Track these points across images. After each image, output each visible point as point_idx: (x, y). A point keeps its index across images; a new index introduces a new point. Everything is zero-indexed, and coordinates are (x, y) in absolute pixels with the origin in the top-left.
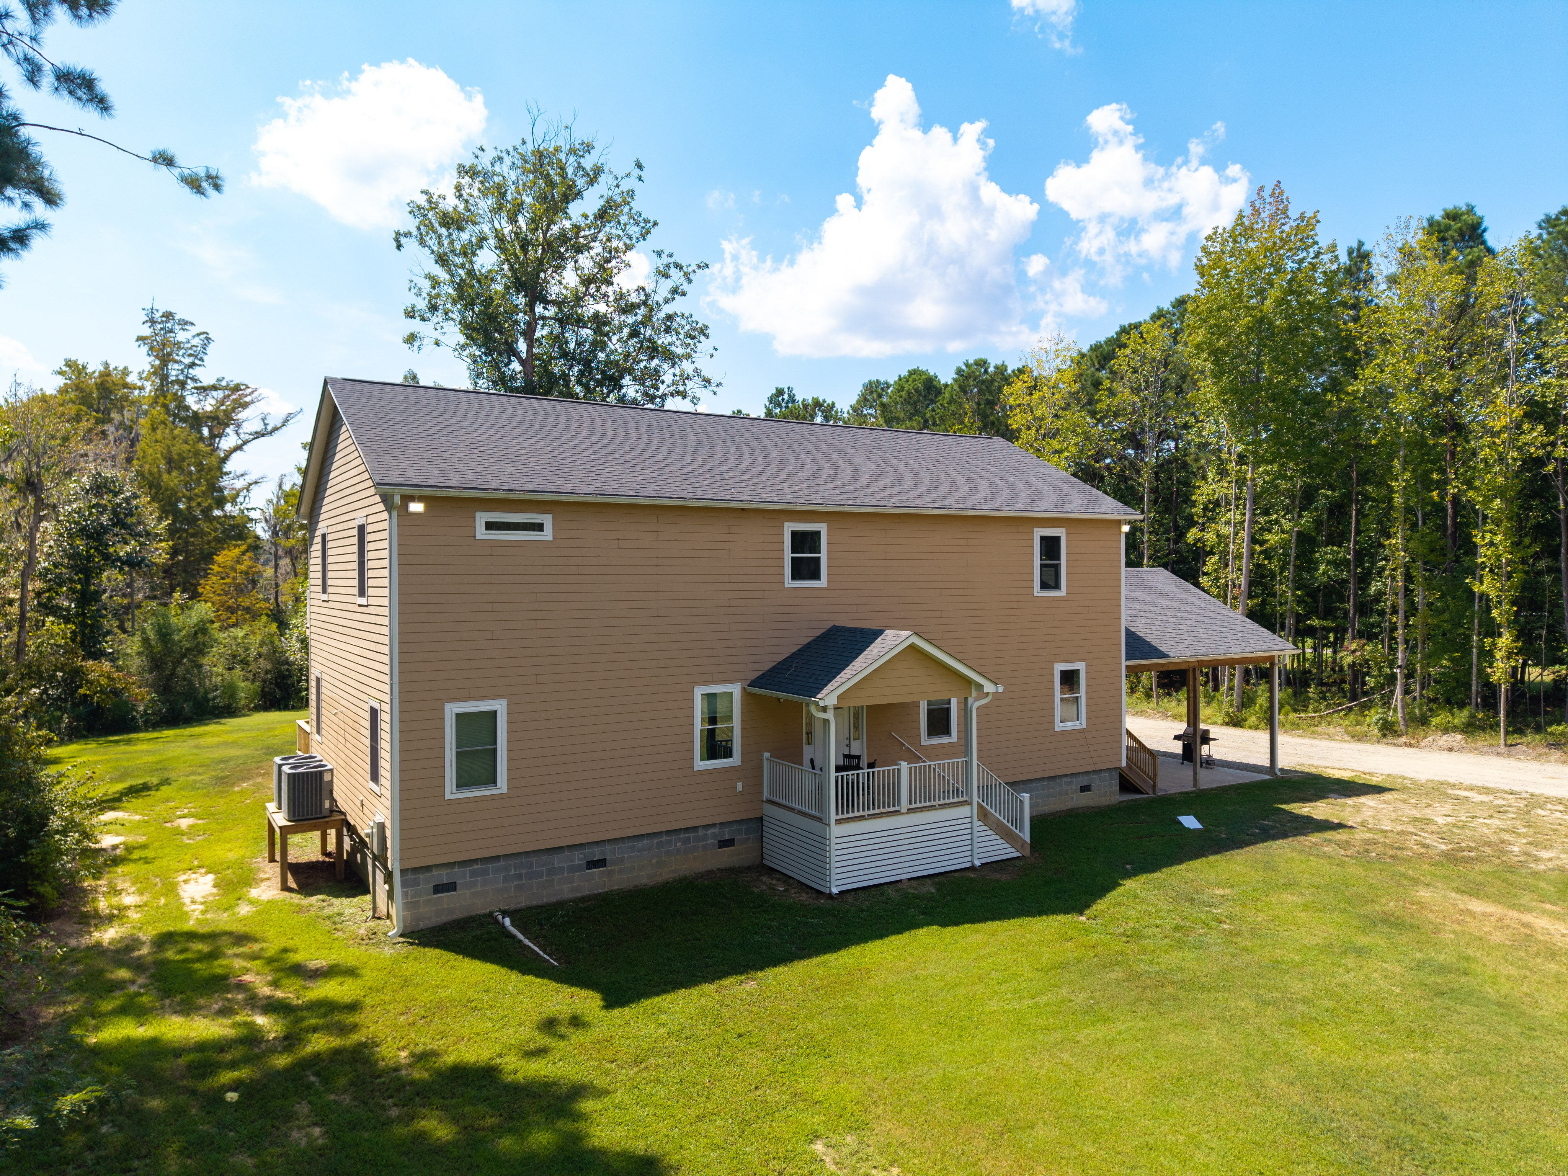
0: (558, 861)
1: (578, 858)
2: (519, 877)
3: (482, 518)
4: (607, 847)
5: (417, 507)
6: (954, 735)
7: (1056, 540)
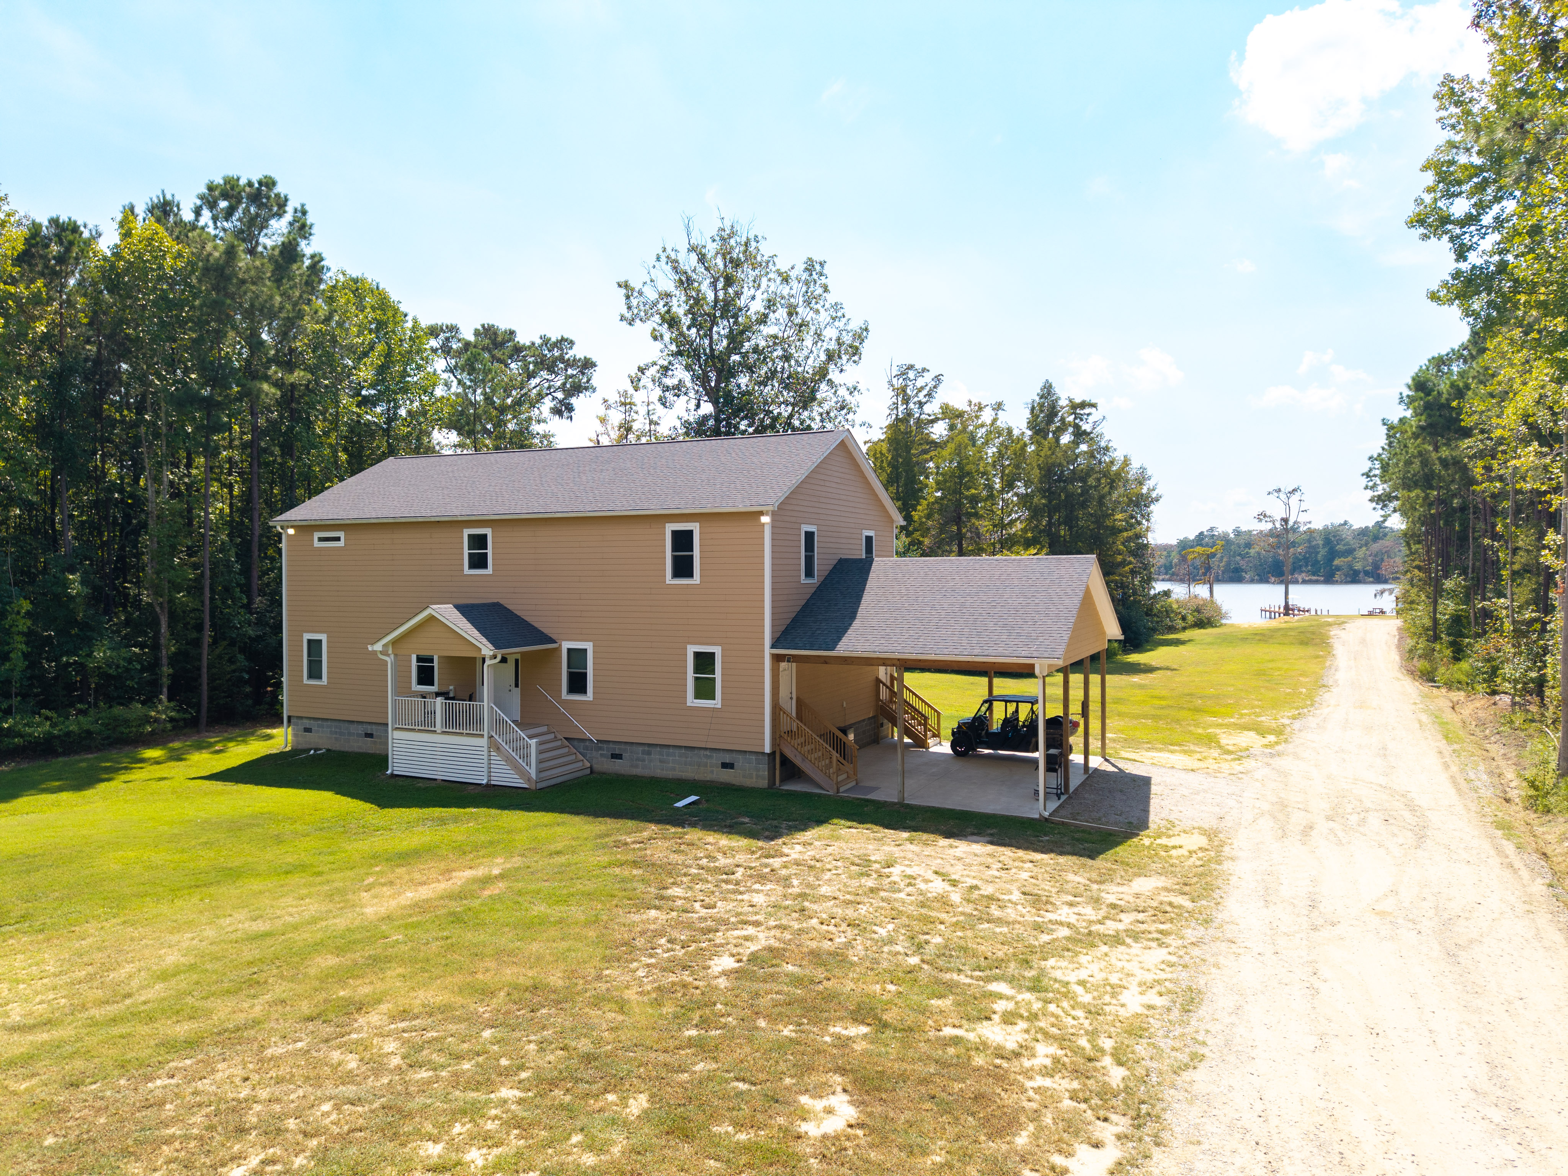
0: (353, 728)
1: (361, 730)
2: (336, 733)
3: (317, 535)
4: (374, 727)
5: (291, 531)
6: (590, 695)
7: (690, 533)
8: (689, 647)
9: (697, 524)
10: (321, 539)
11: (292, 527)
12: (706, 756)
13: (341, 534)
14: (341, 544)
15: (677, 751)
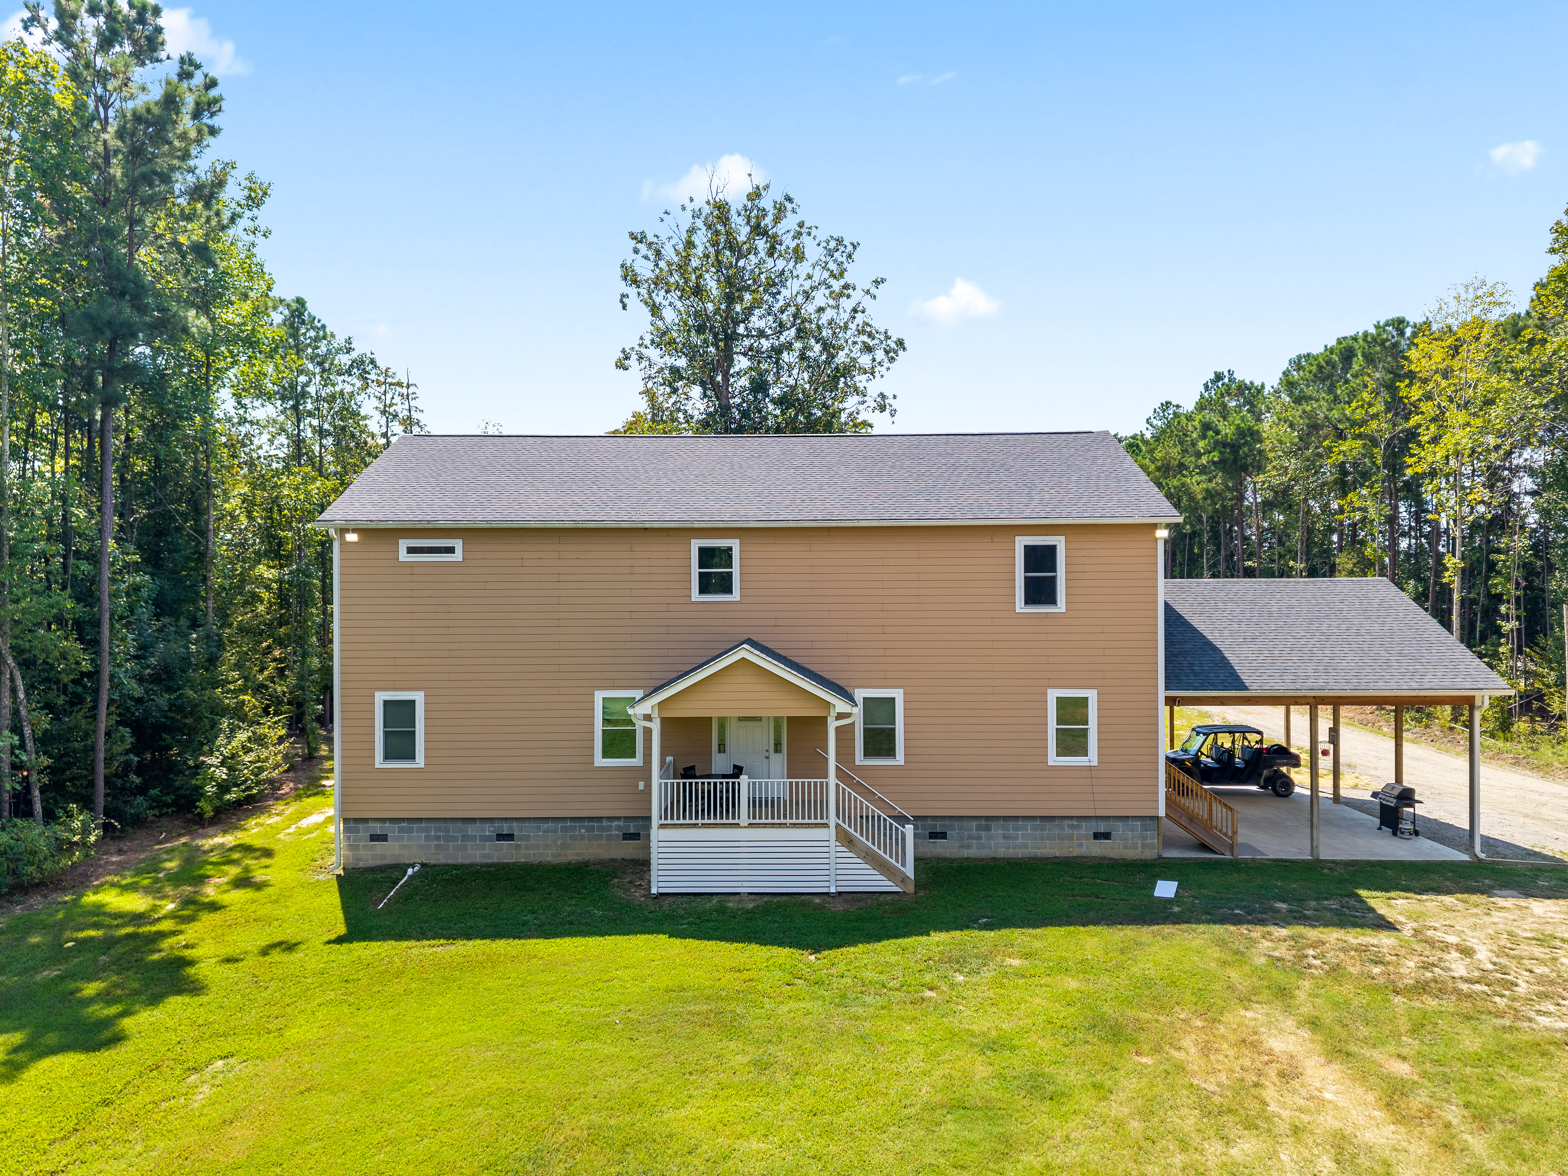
0: (471, 830)
1: (488, 830)
2: (438, 838)
3: (404, 544)
4: (515, 824)
5: (352, 537)
6: (900, 758)
7: (1052, 549)
8: (1049, 691)
9: (1063, 538)
10: (411, 550)
11: (354, 531)
12: (1072, 827)
13: (458, 544)
14: (458, 556)
15: (1029, 824)
